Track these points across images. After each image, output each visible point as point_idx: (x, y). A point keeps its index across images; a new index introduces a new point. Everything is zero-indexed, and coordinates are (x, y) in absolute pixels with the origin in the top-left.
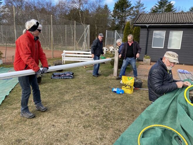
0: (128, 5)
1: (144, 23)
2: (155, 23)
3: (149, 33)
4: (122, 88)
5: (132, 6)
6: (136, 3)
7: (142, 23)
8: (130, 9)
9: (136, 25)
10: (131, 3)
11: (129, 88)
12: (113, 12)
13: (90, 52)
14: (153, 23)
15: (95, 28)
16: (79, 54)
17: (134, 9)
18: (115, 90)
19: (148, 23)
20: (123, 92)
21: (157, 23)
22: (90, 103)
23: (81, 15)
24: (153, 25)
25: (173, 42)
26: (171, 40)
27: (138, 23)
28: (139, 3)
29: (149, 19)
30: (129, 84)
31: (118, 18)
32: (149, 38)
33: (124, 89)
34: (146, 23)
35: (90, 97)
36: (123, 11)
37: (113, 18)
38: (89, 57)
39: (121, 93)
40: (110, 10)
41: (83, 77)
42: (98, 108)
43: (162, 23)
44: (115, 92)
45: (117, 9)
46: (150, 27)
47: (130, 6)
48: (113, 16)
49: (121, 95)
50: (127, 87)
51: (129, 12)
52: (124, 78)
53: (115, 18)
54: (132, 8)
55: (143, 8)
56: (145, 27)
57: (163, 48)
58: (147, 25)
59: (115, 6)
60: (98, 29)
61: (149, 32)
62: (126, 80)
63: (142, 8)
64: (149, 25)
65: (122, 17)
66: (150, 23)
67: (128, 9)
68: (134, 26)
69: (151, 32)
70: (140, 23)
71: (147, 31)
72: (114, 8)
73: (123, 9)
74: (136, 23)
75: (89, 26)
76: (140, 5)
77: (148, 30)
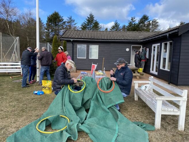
0: (60, 20)
1: (69, 38)
2: (77, 38)
3: (74, 47)
4: (43, 90)
5: (64, 21)
6: (68, 19)
7: (67, 38)
8: (63, 23)
9: (62, 39)
10: (63, 18)
11: (48, 89)
12: (47, 25)
13: (20, 63)
14: (76, 38)
15: (27, 40)
16: (5, 65)
17: (66, 24)
18: (36, 92)
19: (72, 38)
20: (43, 93)
21: (79, 38)
22: (11, 104)
23: (9, 27)
24: (76, 39)
25: (93, 54)
26: (91, 52)
27: (64, 38)
28: (70, 19)
29: (73, 34)
30: (48, 86)
31: (52, 31)
32: (74, 50)
33: (44, 91)
34: (70, 38)
35: (11, 100)
36: (56, 25)
37: (47, 31)
38: (16, 68)
39: (41, 94)
40: (43, 23)
41: (8, 86)
42: (17, 106)
43: (82, 39)
44: (36, 94)
45: (50, 22)
46: (74, 42)
47: (63, 21)
48: (46, 29)
49: (41, 95)
50: (46, 89)
51: (61, 26)
52: (44, 82)
53: (48, 30)
54: (65, 22)
55: (75, 23)
56: (70, 41)
57: (86, 58)
58: (72, 40)
59: (48, 20)
60: (30, 41)
61: (74, 45)
62: (46, 83)
63: (73, 23)
64: (73, 39)
65: (56, 30)
66: (74, 38)
67: (61, 23)
68: (61, 40)
69: (75, 45)
70: (65, 38)
71: (71, 45)
72: (47, 21)
73: (56, 23)
74: (62, 38)
75: (18, 38)
76: (72, 21)
77: (73, 44)
